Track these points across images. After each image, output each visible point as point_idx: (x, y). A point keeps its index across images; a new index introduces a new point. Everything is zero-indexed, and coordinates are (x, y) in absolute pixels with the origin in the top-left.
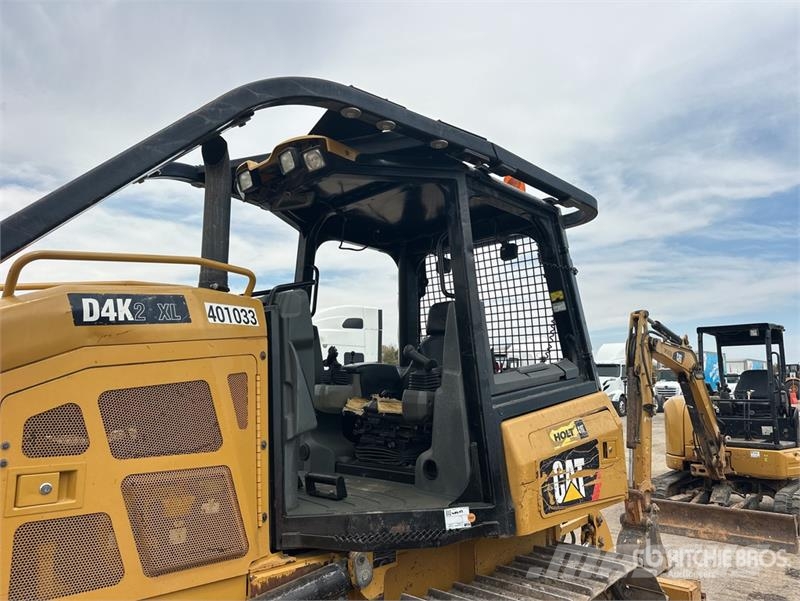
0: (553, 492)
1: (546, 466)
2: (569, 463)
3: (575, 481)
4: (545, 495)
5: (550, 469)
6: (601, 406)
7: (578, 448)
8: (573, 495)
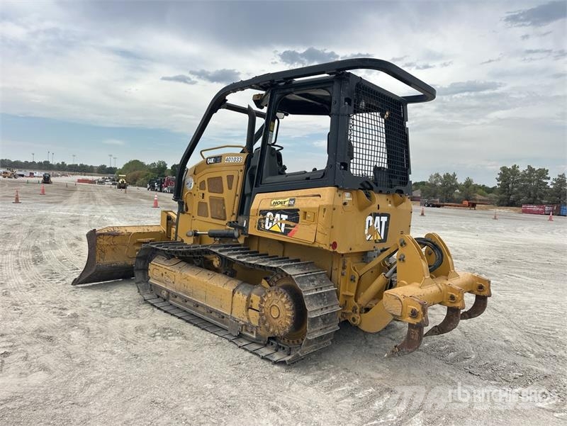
0: (264, 224)
1: (264, 213)
2: (278, 216)
3: (279, 224)
4: (260, 223)
5: (266, 214)
6: (317, 194)
7: (284, 210)
8: (276, 228)
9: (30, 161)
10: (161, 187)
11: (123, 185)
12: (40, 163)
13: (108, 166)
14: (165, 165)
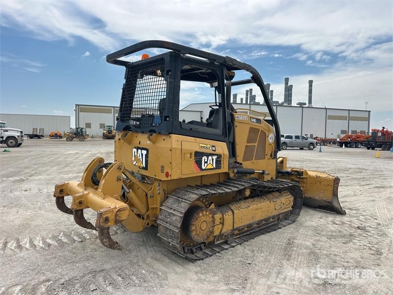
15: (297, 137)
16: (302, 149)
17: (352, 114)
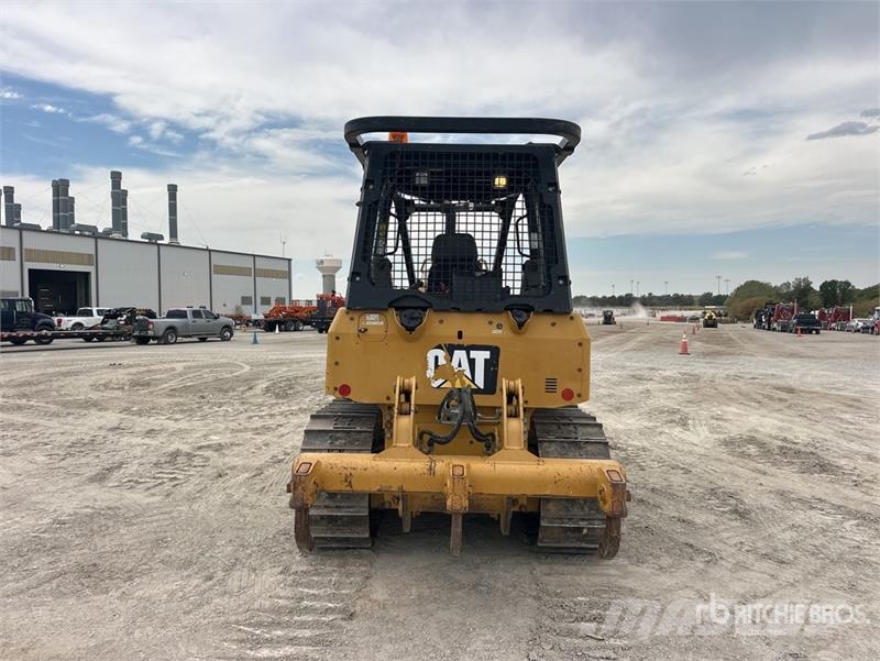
9: (608, 295)
10: (769, 323)
11: (710, 322)
12: (620, 297)
13: (715, 294)
14: (808, 284)
15: (196, 314)
16: (203, 340)
17: (261, 264)
